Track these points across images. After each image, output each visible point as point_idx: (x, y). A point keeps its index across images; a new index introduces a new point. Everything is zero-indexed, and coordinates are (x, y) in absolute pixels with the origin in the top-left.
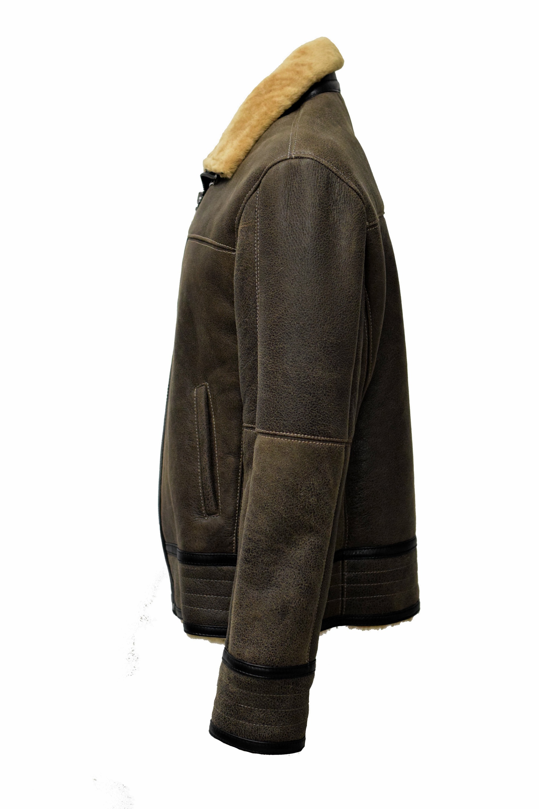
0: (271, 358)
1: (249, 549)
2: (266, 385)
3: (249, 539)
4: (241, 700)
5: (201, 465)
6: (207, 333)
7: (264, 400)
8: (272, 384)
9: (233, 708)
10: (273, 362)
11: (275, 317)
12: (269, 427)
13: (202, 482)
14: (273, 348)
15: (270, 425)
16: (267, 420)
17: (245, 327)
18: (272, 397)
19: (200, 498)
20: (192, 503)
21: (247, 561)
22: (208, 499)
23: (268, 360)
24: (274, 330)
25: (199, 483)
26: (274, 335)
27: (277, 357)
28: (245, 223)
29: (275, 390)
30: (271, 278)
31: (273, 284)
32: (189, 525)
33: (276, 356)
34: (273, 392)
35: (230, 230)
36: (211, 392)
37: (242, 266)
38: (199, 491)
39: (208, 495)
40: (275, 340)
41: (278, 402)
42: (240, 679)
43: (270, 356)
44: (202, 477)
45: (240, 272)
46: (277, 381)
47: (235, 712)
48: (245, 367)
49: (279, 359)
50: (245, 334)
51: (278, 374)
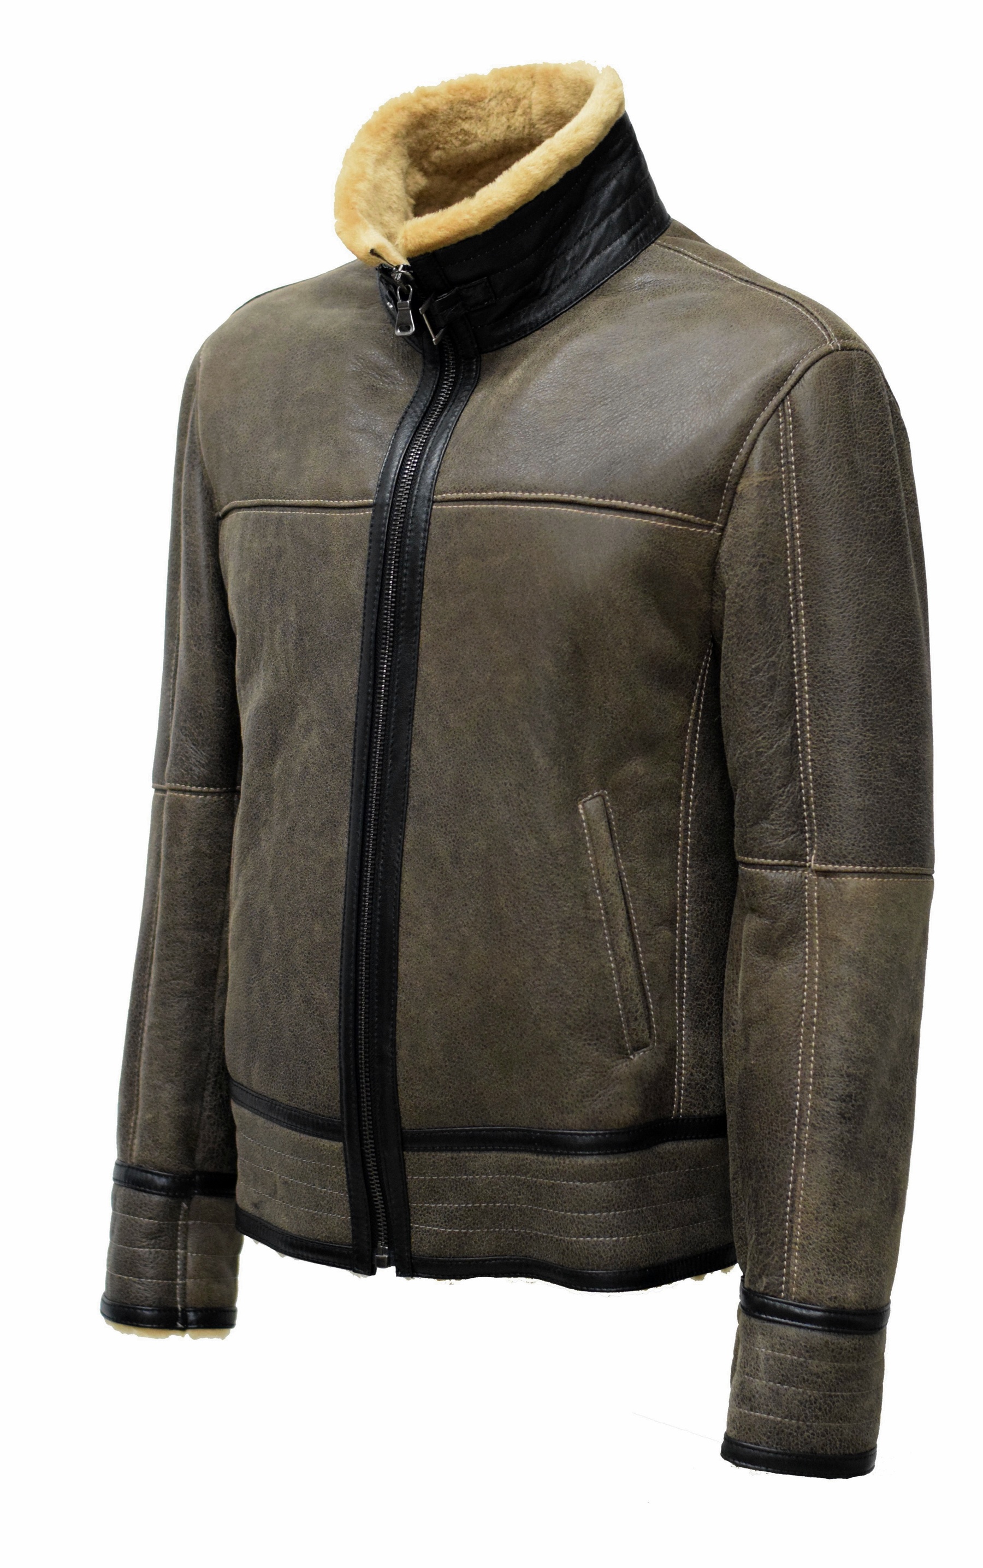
0: (868, 730)
1: (850, 1096)
2: (861, 780)
3: (848, 1076)
4: (838, 1384)
5: (615, 954)
6: (627, 690)
7: (858, 809)
8: (874, 777)
9: (820, 1404)
10: (873, 738)
11: (869, 651)
12: (876, 860)
13: (622, 987)
14: (870, 711)
15: (877, 855)
16: (870, 847)
17: (772, 673)
18: (878, 802)
19: (620, 1020)
20: (606, 1032)
21: (844, 1118)
22: (636, 1019)
23: (861, 734)
24: (869, 677)
25: (614, 990)
26: (870, 687)
27: (880, 726)
28: (766, 473)
29: (882, 789)
30: (852, 579)
31: (857, 590)
32: (605, 1076)
33: (877, 726)
34: (878, 793)
35: (714, 486)
36: (615, 807)
37: (764, 556)
38: (618, 1006)
39: (637, 1012)
40: (873, 695)
41: (889, 811)
42: (839, 1344)
43: (866, 726)
44: (620, 977)
45: (757, 568)
46: (884, 771)
47: (825, 1410)
48: (772, 751)
49: (883, 731)
50: (771, 687)
51: (885, 759)
